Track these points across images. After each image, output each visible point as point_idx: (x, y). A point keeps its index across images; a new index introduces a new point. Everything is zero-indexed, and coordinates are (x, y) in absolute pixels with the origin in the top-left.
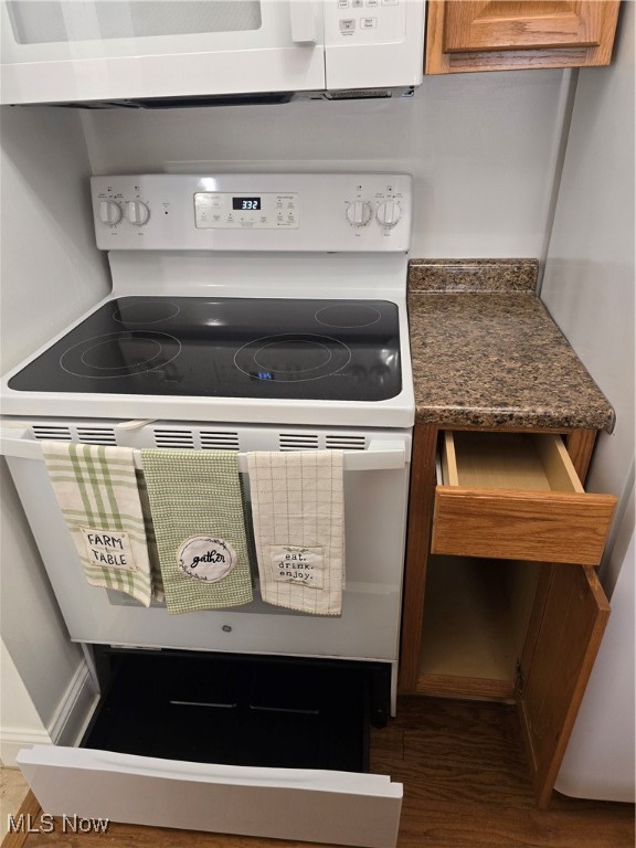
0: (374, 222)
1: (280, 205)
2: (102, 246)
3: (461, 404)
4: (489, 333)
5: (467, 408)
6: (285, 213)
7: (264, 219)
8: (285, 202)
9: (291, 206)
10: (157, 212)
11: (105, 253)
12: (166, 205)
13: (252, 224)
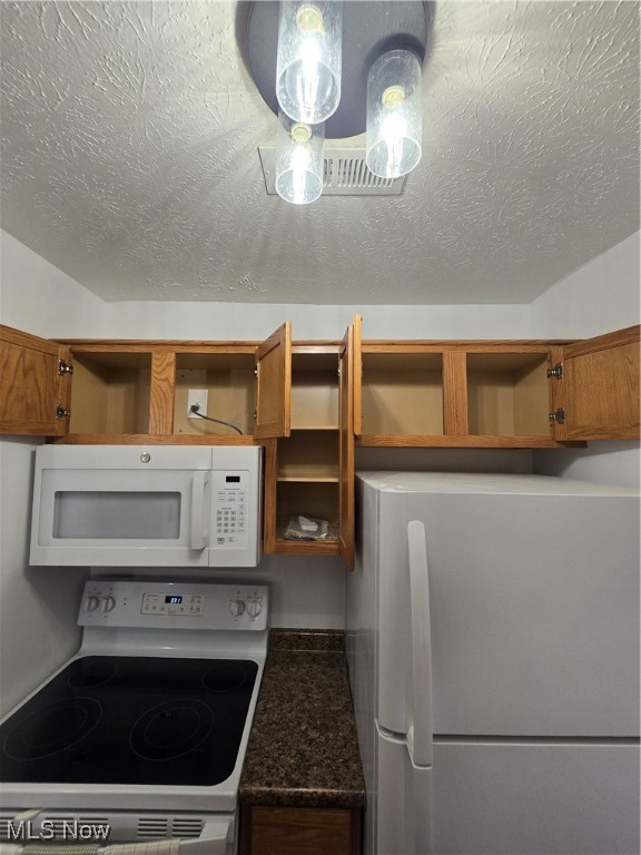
0: (246, 613)
1: (193, 601)
2: (80, 623)
3: (269, 785)
4: (308, 697)
5: (274, 789)
6: (195, 606)
7: (182, 609)
8: (196, 599)
9: (199, 602)
10: (119, 603)
11: (82, 628)
12: (125, 599)
13: (175, 612)
